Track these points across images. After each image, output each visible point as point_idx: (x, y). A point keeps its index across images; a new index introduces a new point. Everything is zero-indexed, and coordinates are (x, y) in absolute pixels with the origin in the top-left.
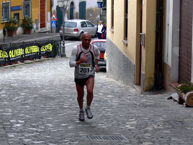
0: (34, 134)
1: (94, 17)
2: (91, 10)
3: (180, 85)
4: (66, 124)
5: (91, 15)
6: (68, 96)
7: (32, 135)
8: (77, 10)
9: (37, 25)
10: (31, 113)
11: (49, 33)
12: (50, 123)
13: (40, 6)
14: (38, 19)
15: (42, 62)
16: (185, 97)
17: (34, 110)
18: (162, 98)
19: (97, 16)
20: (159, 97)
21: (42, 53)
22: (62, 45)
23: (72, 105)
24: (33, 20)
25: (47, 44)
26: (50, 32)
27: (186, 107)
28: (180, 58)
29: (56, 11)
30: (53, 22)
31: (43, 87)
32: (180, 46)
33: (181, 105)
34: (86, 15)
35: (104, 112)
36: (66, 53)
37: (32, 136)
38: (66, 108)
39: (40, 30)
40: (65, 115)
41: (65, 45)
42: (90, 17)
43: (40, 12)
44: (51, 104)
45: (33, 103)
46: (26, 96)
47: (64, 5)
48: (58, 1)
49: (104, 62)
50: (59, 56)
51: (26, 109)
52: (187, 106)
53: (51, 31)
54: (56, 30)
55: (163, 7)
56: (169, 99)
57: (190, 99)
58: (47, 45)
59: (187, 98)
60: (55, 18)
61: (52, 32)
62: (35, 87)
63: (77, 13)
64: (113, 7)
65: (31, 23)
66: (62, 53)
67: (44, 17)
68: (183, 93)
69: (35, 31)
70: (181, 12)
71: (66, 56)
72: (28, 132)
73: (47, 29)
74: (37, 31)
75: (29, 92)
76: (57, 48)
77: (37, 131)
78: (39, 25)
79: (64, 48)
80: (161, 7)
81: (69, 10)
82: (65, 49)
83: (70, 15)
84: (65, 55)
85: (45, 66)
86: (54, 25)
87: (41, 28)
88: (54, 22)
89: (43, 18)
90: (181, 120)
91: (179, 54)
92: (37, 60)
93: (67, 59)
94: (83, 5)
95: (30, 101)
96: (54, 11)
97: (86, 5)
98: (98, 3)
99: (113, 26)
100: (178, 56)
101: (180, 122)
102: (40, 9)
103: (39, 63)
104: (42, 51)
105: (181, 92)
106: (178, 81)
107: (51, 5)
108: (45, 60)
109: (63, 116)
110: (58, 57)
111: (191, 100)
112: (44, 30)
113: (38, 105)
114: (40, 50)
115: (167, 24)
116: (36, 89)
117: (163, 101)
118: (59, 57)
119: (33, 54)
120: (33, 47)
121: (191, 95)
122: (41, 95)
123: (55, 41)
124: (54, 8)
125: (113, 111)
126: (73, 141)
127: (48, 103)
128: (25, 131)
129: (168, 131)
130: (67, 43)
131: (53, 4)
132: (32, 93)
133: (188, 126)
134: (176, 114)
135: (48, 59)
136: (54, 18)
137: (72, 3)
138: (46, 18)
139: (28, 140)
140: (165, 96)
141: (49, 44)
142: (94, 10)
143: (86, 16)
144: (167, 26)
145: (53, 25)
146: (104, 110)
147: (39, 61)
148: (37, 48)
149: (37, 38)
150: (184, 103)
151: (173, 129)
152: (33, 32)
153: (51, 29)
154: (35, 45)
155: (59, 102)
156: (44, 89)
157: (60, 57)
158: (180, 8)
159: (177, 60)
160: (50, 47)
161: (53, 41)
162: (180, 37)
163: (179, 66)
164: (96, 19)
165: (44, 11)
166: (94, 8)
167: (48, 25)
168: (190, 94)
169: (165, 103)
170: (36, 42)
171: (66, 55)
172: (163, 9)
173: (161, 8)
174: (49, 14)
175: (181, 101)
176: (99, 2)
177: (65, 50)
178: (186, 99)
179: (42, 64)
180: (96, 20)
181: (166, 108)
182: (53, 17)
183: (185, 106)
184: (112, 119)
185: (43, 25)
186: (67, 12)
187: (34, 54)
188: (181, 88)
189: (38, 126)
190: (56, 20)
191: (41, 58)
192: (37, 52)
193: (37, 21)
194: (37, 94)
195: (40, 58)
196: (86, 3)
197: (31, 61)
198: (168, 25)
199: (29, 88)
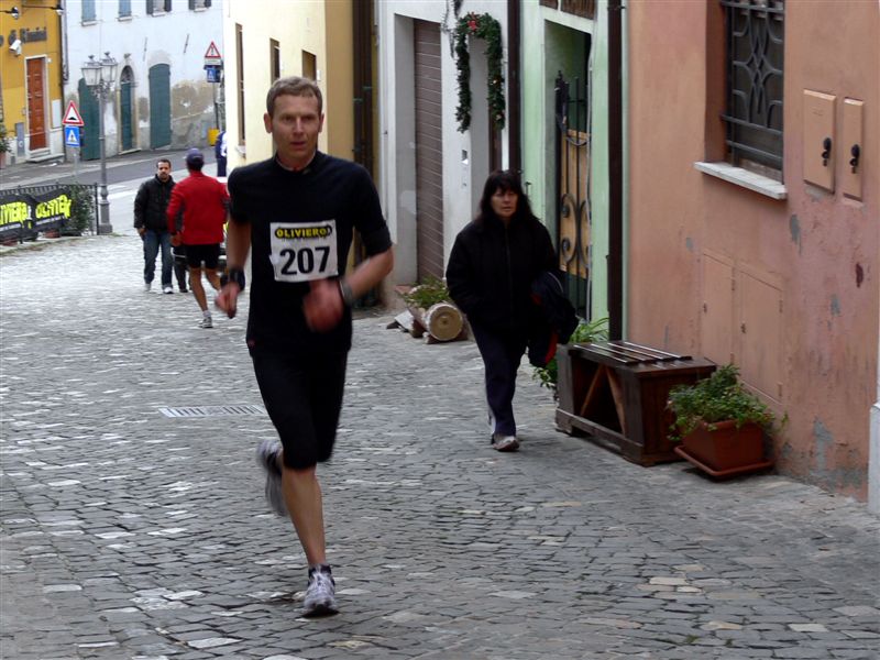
0: (37, 412)
1: (198, 111)
2: (186, 91)
3: (415, 289)
4: (118, 390)
5: (186, 105)
6: (121, 331)
7: (31, 413)
8: (142, 90)
9: (20, 139)
10: (23, 371)
11: (58, 162)
12: (75, 389)
13: (29, 81)
14: (22, 124)
15: (40, 250)
16: (426, 318)
17: (31, 365)
18: (374, 326)
19: (205, 107)
20: (366, 325)
21: (38, 223)
22: (100, 198)
23: (131, 351)
24: (9, 125)
25: (54, 195)
26: (61, 160)
27: (430, 343)
28: (419, 218)
29: (77, 95)
30: (69, 129)
31: (50, 313)
32: (418, 187)
33: (419, 341)
34: (172, 104)
35: (214, 362)
36: (112, 221)
37: (33, 416)
38: (115, 358)
39: (28, 155)
40: (114, 372)
41: (109, 197)
42: (185, 111)
43: (29, 99)
44: (76, 351)
45: (26, 350)
46: (6, 335)
47: (102, 80)
48: (82, 69)
50: (92, 230)
51: (8, 363)
52: (433, 341)
53: (65, 157)
54: (81, 155)
55: (371, 85)
56: (389, 327)
57: (439, 322)
58: (55, 201)
59: (431, 319)
60: (75, 117)
61: (66, 161)
62: (27, 313)
63: (143, 100)
64: (241, 86)
65: (1, 135)
66: (103, 221)
67: (42, 115)
68: (422, 309)
69: (13, 159)
70: (417, 97)
71: (114, 231)
72: (21, 409)
73: (52, 151)
74: (19, 160)
75: (13, 326)
76: (85, 206)
77: (43, 407)
78: (27, 141)
79: (105, 206)
80: (365, 85)
81: (118, 93)
83: (122, 107)
84: (111, 227)
85: (52, 262)
86: (75, 139)
87: (32, 148)
88: (72, 132)
89: (39, 119)
90: (408, 371)
91: (418, 209)
92: (27, 244)
93: (117, 239)
94: (160, 74)
95: (17, 345)
96: (73, 96)
97: (169, 73)
98: (207, 67)
99: (244, 138)
100: (415, 213)
101: (404, 375)
102: (29, 92)
103: (32, 253)
104: (38, 216)
105: (416, 304)
106: (415, 279)
107: (63, 79)
108: (49, 243)
109: (109, 373)
110: (90, 233)
111: (440, 325)
112: (41, 154)
113: (41, 354)
114: (33, 214)
115: (382, 131)
116: (31, 318)
117: (374, 334)
118: (93, 234)
119: (13, 227)
120: (14, 205)
121: (441, 312)
122: (46, 333)
123: (79, 188)
124: (71, 88)
125: (238, 359)
126: (134, 420)
127: (67, 349)
128: (13, 408)
129: (370, 394)
130: (115, 191)
131: (67, 75)
132: (20, 328)
133: (422, 383)
134: (400, 359)
135: (58, 242)
136: (72, 119)
137: (127, 71)
138: (47, 119)
139: (24, 423)
140: (381, 322)
141: (61, 198)
142: (196, 89)
143: (172, 109)
144: (382, 136)
145: (70, 138)
146: (216, 359)
147: (32, 248)
148: (25, 208)
149: (22, 179)
150: (425, 334)
151: (383, 390)
152: (8, 162)
153: (65, 151)
154: (18, 199)
155: (97, 345)
156: (53, 318)
157: (95, 233)
158: (416, 86)
159: (412, 225)
160: (62, 206)
161: (72, 186)
162: (417, 165)
163: (418, 242)
164: (204, 118)
165: (41, 99)
166: (195, 82)
167: (54, 138)
168: (439, 309)
169: (380, 338)
170: (22, 191)
171: (114, 228)
172: (371, 91)
173: (366, 88)
174: (56, 104)
175: (418, 330)
176: (210, 66)
177: (111, 214)
178: (427, 322)
179: (42, 255)
180: (203, 121)
181: (379, 348)
182: (69, 117)
183: (427, 341)
184: (234, 376)
185: (39, 141)
186: (113, 98)
187: (19, 226)
188: (418, 295)
189: (45, 397)
190: (81, 123)
191: (39, 239)
192: (26, 222)
193: (19, 127)
194: (36, 330)
195: (34, 239)
196: (172, 70)
197: (7, 249)
198: (386, 133)
199: (10, 317)
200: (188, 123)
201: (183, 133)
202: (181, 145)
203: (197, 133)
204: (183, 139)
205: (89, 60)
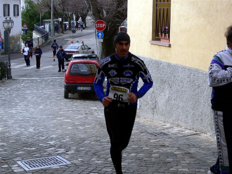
1: (16, 43)
2: (13, 38)
5: (13, 41)
41: (11, 67)
42: (13, 43)
47: (9, 27)
48: (3, 23)
49: (88, 88)
66: (9, 75)
71: (13, 78)
82: (11, 71)
118: (6, 79)
166: (15, 35)
176: (24, 30)
180: (17, 46)
190: (2, 41)
200: (13, 46)
201: (12, 49)
202: (12, 52)
203: (16, 49)
204: (12, 50)
205: (5, 19)
